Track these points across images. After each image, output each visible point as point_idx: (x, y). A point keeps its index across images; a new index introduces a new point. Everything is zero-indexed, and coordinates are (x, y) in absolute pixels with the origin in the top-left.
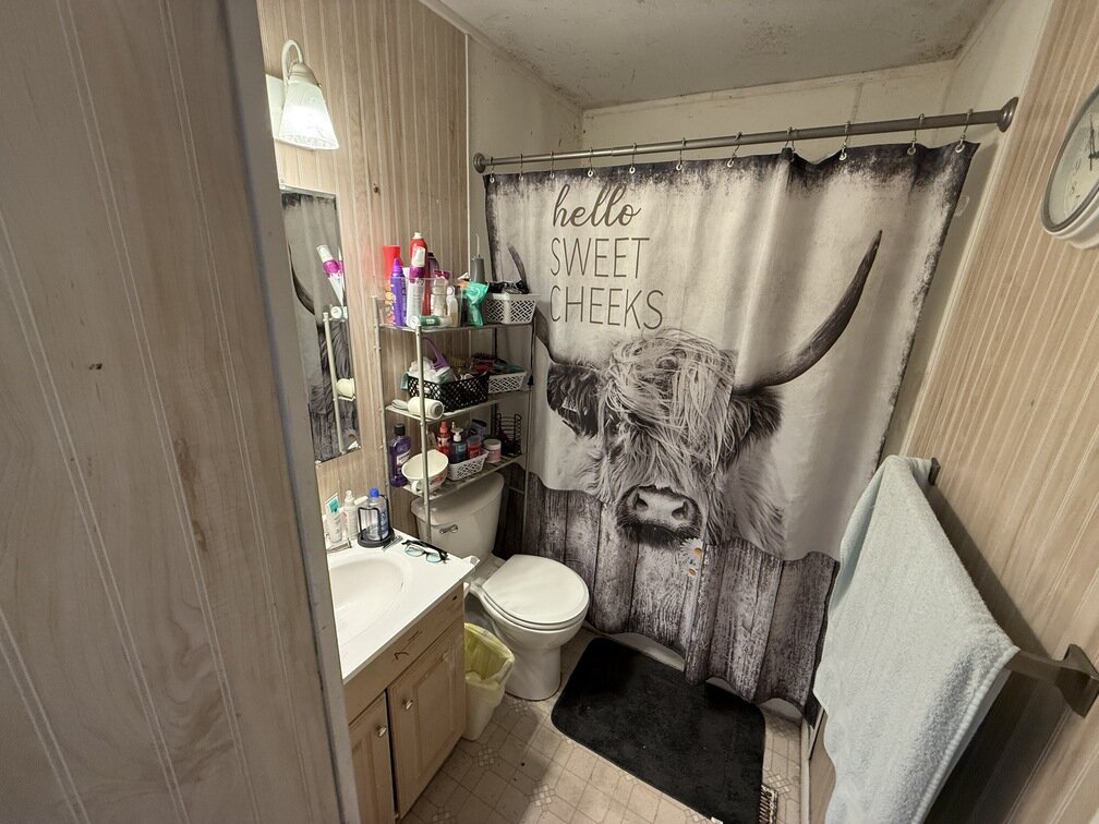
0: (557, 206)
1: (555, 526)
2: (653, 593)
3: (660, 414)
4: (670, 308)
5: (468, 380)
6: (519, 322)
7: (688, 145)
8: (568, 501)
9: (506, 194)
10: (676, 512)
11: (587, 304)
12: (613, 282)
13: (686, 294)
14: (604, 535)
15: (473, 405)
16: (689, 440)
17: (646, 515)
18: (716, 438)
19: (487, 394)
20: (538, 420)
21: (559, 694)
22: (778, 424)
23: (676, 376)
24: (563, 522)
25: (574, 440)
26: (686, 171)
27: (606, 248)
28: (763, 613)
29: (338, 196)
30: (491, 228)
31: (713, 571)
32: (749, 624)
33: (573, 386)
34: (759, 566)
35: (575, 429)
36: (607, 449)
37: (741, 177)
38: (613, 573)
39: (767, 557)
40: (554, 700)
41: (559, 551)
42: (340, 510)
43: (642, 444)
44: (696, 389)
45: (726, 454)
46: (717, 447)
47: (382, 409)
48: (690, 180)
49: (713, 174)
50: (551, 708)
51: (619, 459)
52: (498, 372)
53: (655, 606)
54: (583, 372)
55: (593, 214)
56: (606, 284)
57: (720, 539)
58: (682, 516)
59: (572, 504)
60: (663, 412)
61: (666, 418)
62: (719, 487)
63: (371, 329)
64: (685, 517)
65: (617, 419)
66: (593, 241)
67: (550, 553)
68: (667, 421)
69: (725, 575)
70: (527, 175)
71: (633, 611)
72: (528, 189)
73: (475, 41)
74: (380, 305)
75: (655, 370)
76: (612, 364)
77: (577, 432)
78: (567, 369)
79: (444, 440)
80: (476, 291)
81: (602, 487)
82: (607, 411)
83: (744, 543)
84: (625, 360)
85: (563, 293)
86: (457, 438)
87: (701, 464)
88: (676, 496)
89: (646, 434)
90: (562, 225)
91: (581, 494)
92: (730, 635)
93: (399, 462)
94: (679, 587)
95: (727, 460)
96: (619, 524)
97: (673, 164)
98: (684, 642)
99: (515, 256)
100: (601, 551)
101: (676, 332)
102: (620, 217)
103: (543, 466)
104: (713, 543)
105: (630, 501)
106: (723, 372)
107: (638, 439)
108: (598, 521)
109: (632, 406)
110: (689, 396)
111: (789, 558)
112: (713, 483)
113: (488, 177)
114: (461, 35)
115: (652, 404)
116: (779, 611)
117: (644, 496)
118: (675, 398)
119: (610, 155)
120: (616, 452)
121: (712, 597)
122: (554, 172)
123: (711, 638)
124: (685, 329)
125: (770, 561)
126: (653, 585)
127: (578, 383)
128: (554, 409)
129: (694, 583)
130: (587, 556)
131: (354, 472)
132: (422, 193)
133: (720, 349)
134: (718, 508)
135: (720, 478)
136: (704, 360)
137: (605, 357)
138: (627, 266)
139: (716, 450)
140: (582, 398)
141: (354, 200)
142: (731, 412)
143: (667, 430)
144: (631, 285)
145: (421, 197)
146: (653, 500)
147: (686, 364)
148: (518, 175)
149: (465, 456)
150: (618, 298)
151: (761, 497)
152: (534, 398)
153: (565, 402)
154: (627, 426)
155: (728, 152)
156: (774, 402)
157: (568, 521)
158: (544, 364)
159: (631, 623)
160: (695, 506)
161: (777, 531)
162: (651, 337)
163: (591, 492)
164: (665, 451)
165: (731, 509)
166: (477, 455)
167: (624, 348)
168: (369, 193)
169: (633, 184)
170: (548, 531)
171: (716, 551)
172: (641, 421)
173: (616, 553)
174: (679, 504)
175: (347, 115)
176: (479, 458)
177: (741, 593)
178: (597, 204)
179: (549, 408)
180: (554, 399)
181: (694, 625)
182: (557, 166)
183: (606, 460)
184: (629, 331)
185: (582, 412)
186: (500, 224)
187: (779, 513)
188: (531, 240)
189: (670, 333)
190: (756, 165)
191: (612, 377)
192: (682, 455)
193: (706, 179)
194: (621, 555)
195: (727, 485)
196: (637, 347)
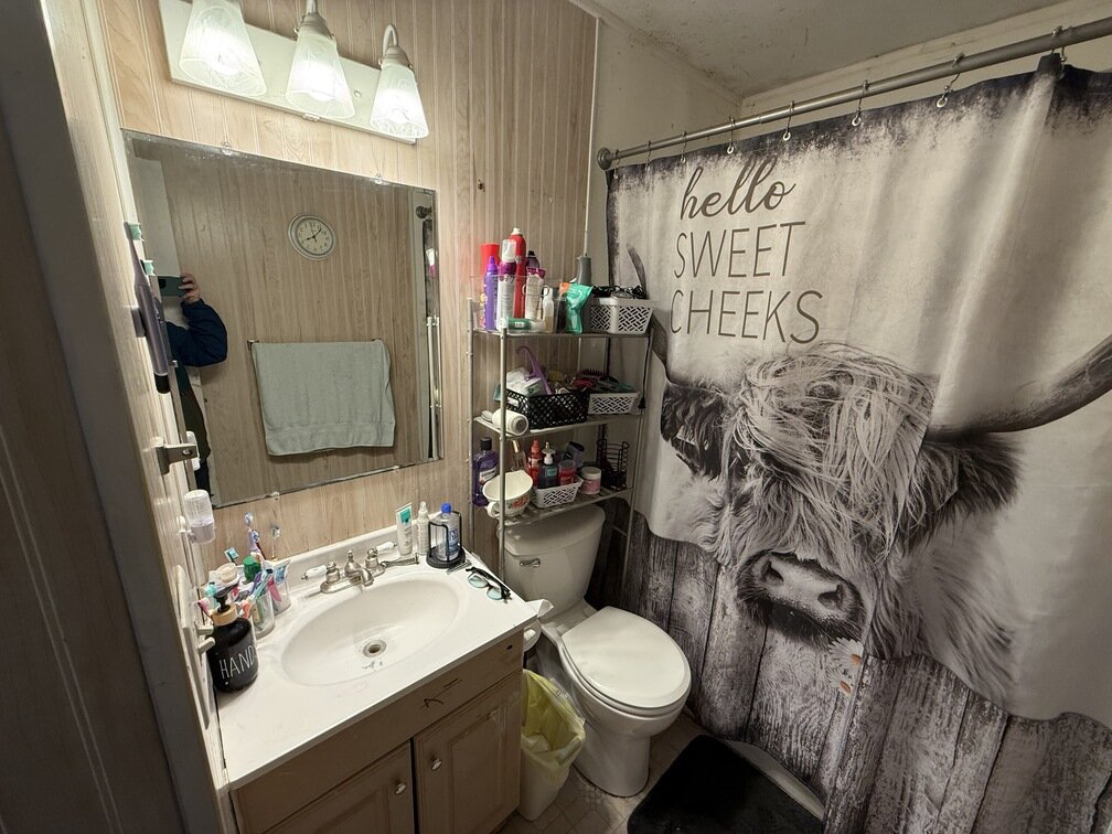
0: (686, 194)
1: (659, 582)
2: (784, 699)
3: (809, 459)
4: (831, 315)
5: (562, 395)
6: (628, 332)
7: (871, 89)
8: (678, 554)
9: (629, 188)
10: (826, 597)
11: (716, 313)
12: (751, 283)
13: (857, 295)
14: (719, 606)
15: (567, 424)
16: (851, 498)
17: (780, 592)
18: (895, 500)
19: (585, 413)
20: (649, 451)
21: (643, 796)
22: (1009, 492)
23: (836, 407)
24: (670, 579)
25: (689, 480)
26: (867, 125)
27: (744, 241)
28: (965, 786)
29: (438, 191)
30: (611, 229)
31: (877, 697)
32: (938, 793)
33: (692, 412)
34: (960, 710)
35: (692, 466)
36: (731, 496)
37: (959, 119)
38: (728, 659)
39: (976, 700)
40: (635, 802)
41: (662, 612)
42: (413, 522)
43: (779, 496)
44: (864, 428)
45: (909, 528)
46: (896, 514)
47: (470, 419)
48: (873, 136)
49: (910, 123)
50: (630, 812)
51: (745, 511)
52: (606, 390)
53: (786, 719)
54: (705, 396)
55: (731, 201)
56: (742, 286)
57: (892, 650)
58: (834, 604)
59: (683, 558)
60: (812, 456)
61: (818, 464)
62: (894, 574)
63: (464, 333)
64: (839, 607)
65: (745, 459)
66: (729, 233)
67: (650, 613)
68: (818, 468)
69: (899, 707)
70: (654, 163)
71: (754, 716)
72: (655, 180)
73: (607, 25)
74: (475, 307)
75: (804, 398)
76: (744, 388)
77: (695, 471)
78: (686, 392)
79: (534, 461)
80: (577, 293)
81: (721, 544)
82: (734, 447)
83: (936, 666)
84: (761, 382)
85: (686, 298)
86: (548, 460)
87: (868, 535)
88: (826, 575)
89: (786, 483)
90: (691, 217)
91: (694, 548)
92: (902, 799)
93: (481, 479)
94: (823, 702)
95: (911, 536)
96: (740, 595)
97: (848, 118)
98: (826, 782)
99: (635, 259)
100: (714, 626)
101: (836, 347)
102: (766, 199)
103: (650, 507)
104: (880, 656)
105: (758, 569)
106: (914, 405)
107: (773, 488)
108: (712, 587)
109: (767, 443)
110: (855, 437)
111: (1022, 712)
112: (885, 565)
113: (612, 172)
114: (591, 20)
115: (798, 444)
116: (996, 792)
117: (777, 565)
118: (832, 438)
119: (757, 123)
120: (742, 501)
121: (876, 733)
122: (686, 155)
123: (870, 792)
124: (852, 343)
125: (982, 707)
126: (784, 689)
127: (699, 410)
128: (667, 439)
129: (847, 704)
130: (697, 628)
131: (435, 482)
132: (533, 191)
133: (909, 371)
134: (891, 605)
135: (896, 562)
136: (881, 387)
137: (735, 377)
138: (771, 263)
139: (895, 519)
140: (703, 429)
141: (456, 196)
142: (922, 466)
143: (818, 482)
144: (775, 285)
145: (533, 196)
146: (792, 574)
147: (851, 392)
148: (644, 165)
149: (555, 482)
150: (758, 304)
151: (971, 603)
152: (647, 426)
153: (681, 431)
154: (759, 469)
155: (938, 87)
156: (1004, 458)
157: (675, 578)
158: (660, 383)
159: (751, 729)
160: (856, 594)
161: (1000, 663)
162: (800, 353)
163: (707, 548)
164: (813, 510)
165: (915, 611)
166: (569, 482)
167: (761, 368)
168: (472, 190)
169: (786, 156)
170: (650, 586)
171: (884, 668)
172: (779, 465)
173: (734, 633)
174: (831, 586)
175: (454, 109)
176: (571, 486)
177: (926, 742)
178: (737, 186)
179: (661, 436)
180: (667, 426)
181: (842, 766)
182: (691, 147)
183: (728, 510)
184: (769, 345)
185: (702, 446)
186: (621, 224)
187: (1005, 634)
188: (653, 239)
189: (830, 349)
190: (988, 95)
191: (743, 404)
192: (839, 519)
193: (898, 131)
194: (740, 638)
195: (908, 573)
196: (779, 366)
